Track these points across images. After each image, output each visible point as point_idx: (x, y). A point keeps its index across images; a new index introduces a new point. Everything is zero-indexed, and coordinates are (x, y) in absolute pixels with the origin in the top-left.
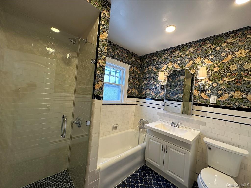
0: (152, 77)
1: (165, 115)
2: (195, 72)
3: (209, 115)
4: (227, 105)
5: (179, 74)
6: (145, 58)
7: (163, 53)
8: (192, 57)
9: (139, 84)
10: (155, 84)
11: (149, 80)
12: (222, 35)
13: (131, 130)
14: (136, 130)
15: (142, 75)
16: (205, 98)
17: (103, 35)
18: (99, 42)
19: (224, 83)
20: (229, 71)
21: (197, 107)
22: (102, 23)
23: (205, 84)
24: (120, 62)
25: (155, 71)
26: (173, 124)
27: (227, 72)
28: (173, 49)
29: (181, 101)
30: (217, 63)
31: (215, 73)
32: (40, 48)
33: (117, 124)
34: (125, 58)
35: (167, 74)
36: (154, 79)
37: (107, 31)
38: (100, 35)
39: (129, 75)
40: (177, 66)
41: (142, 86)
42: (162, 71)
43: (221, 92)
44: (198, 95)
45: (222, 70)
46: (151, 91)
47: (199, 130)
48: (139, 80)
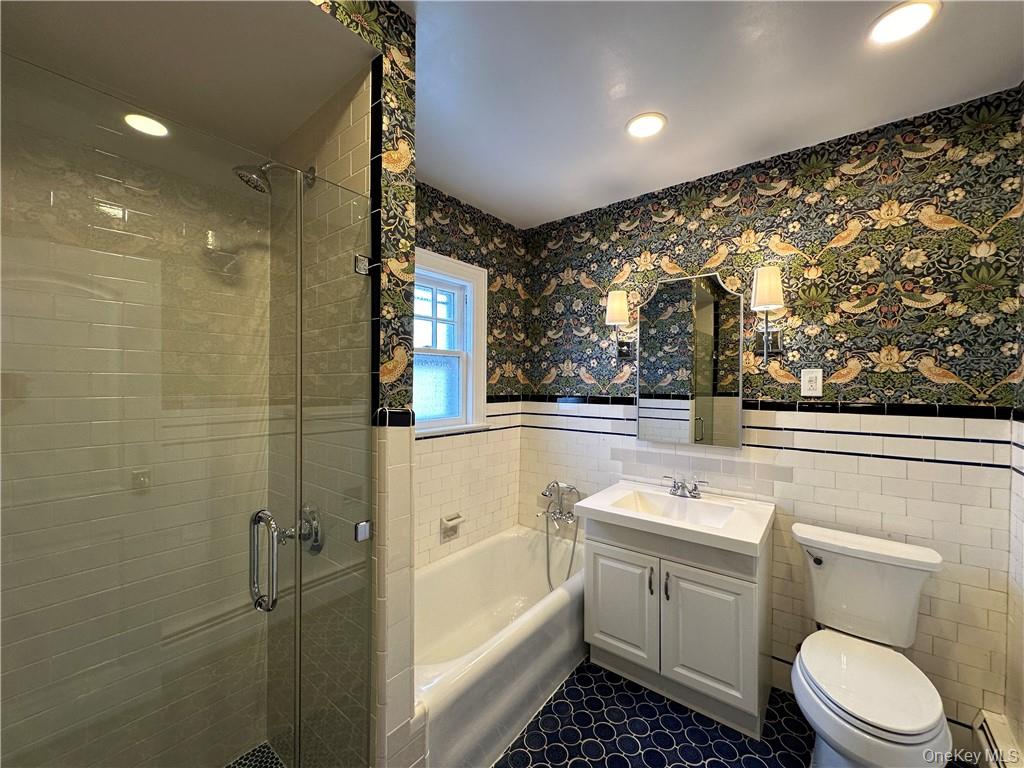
0: (579, 313)
1: (641, 457)
2: (739, 286)
3: (801, 439)
4: (858, 399)
5: (672, 292)
6: (544, 239)
7: (616, 216)
8: (725, 229)
9: (528, 343)
10: (594, 337)
11: (568, 325)
12: (823, 148)
13: (512, 533)
14: (535, 529)
15: (539, 306)
16: (781, 380)
17: (395, 155)
18: (383, 183)
19: (843, 320)
20: (855, 278)
21: (757, 417)
22: (387, 103)
23: (777, 328)
24: (447, 258)
25: (587, 290)
26: (678, 489)
27: (850, 282)
28: (652, 201)
29: (685, 398)
30: (813, 252)
31: (809, 287)
32: (75, 211)
33: (459, 517)
34: (466, 240)
35: (636, 297)
36: (587, 321)
37: (409, 136)
38: (383, 155)
39: (489, 308)
40: (671, 265)
41: (543, 349)
42: (616, 287)
43: (836, 352)
44: (757, 372)
45: (832, 276)
46: (579, 367)
47: (770, 498)
48: (526, 329)
